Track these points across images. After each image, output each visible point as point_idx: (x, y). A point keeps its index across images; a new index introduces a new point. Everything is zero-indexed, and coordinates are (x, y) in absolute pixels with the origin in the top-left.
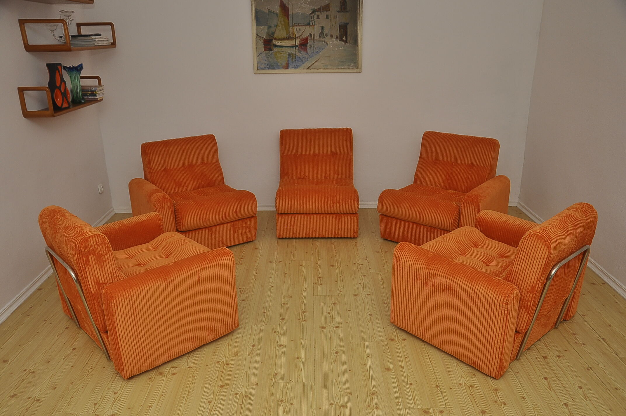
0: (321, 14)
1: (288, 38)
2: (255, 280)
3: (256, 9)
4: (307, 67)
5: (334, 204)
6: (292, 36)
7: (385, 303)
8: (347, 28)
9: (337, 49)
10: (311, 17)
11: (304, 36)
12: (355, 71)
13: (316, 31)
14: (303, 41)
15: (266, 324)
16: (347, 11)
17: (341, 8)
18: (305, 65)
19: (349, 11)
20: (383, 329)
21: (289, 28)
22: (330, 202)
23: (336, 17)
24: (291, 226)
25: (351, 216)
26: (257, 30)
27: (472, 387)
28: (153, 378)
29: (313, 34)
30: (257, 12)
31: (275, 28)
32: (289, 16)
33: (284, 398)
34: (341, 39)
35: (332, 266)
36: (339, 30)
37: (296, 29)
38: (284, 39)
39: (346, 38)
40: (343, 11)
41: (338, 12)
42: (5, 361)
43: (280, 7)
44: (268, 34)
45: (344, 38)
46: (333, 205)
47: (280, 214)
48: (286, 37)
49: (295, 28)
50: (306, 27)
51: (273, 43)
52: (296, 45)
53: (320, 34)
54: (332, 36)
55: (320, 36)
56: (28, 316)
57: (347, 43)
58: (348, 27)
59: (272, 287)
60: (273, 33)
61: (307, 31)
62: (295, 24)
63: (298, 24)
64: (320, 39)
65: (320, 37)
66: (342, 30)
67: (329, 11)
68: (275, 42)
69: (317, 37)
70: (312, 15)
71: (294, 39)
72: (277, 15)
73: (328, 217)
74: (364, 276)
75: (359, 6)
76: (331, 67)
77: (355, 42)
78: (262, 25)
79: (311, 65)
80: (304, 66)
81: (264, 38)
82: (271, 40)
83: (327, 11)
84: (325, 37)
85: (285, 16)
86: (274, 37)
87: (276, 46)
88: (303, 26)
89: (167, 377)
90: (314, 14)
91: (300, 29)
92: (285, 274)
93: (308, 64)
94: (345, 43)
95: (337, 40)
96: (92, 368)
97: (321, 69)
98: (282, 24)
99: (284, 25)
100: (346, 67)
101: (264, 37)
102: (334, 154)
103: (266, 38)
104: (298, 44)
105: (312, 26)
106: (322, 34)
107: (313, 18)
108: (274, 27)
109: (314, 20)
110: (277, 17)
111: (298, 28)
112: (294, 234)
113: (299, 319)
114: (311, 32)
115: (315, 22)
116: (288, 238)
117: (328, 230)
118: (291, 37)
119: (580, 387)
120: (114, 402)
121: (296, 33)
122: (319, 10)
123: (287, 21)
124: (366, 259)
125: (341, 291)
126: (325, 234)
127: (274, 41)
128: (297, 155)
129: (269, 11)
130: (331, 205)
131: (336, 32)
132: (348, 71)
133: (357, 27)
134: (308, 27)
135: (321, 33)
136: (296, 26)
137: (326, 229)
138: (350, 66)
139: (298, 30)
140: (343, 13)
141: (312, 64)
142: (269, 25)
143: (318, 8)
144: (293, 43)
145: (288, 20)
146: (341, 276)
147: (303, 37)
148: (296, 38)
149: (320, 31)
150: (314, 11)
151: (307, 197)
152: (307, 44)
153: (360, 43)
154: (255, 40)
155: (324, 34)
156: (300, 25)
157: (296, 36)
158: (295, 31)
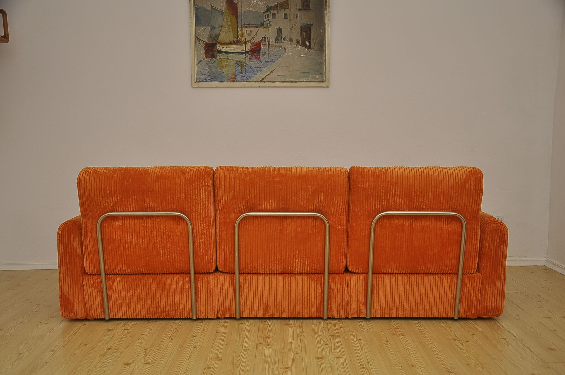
0: (278, 13)
1: (235, 42)
2: (172, 339)
3: (196, 5)
4: (260, 80)
6: (241, 39)
7: (364, 368)
8: (310, 31)
9: (297, 57)
10: (265, 16)
11: (257, 40)
12: (321, 84)
13: (271, 34)
14: (255, 47)
16: (310, 9)
17: (303, 6)
18: (257, 76)
19: (313, 9)
21: (238, 29)
23: (297, 17)
26: (196, 31)
29: (268, 38)
30: (196, 9)
31: (220, 29)
32: (237, 14)
34: (303, 45)
36: (300, 33)
37: (247, 31)
38: (231, 43)
39: (310, 43)
40: (305, 10)
41: (299, 10)
43: (226, 3)
44: (211, 37)
45: (307, 43)
48: (234, 41)
49: (245, 29)
50: (259, 28)
51: (217, 48)
52: (246, 51)
53: (276, 37)
54: (291, 41)
55: (276, 40)
57: (311, 49)
58: (312, 29)
59: (195, 347)
60: (217, 36)
61: (259, 34)
62: (244, 24)
63: (249, 25)
64: (276, 44)
65: (276, 41)
66: (304, 33)
67: (288, 9)
68: (219, 47)
69: (272, 41)
70: (266, 14)
71: (244, 43)
72: (222, 12)
74: (333, 336)
75: (326, 3)
76: (290, 79)
77: (321, 48)
78: (203, 26)
79: (265, 77)
80: (256, 78)
81: (206, 42)
82: (215, 44)
83: (285, 9)
84: (283, 41)
85: (232, 14)
86: (218, 40)
87: (220, 52)
88: (256, 27)
90: (268, 13)
91: (251, 31)
92: (217, 332)
93: (260, 75)
94: (308, 49)
95: (298, 45)
97: (277, 82)
98: (228, 25)
99: (231, 26)
100: (310, 80)
101: (206, 41)
103: (208, 42)
104: (249, 50)
105: (266, 27)
106: (279, 38)
107: (268, 18)
108: (219, 28)
109: (269, 20)
110: (223, 15)
111: (249, 29)
114: (265, 36)
115: (270, 22)
118: (239, 41)
121: (246, 35)
122: (275, 8)
123: (235, 21)
125: (297, 353)
127: (218, 46)
129: (212, 8)
131: (297, 35)
132: (313, 84)
133: (323, 28)
134: (261, 29)
135: (277, 36)
136: (247, 27)
138: (314, 78)
139: (249, 32)
140: (305, 12)
141: (266, 76)
142: (212, 26)
143: (274, 5)
144: (241, 48)
145: (237, 19)
146: (298, 336)
147: (254, 41)
148: (246, 43)
149: (277, 35)
150: (269, 9)
152: (260, 50)
153: (327, 49)
154: (193, 44)
155: (281, 37)
156: (251, 26)
157: (246, 40)
158: (245, 32)
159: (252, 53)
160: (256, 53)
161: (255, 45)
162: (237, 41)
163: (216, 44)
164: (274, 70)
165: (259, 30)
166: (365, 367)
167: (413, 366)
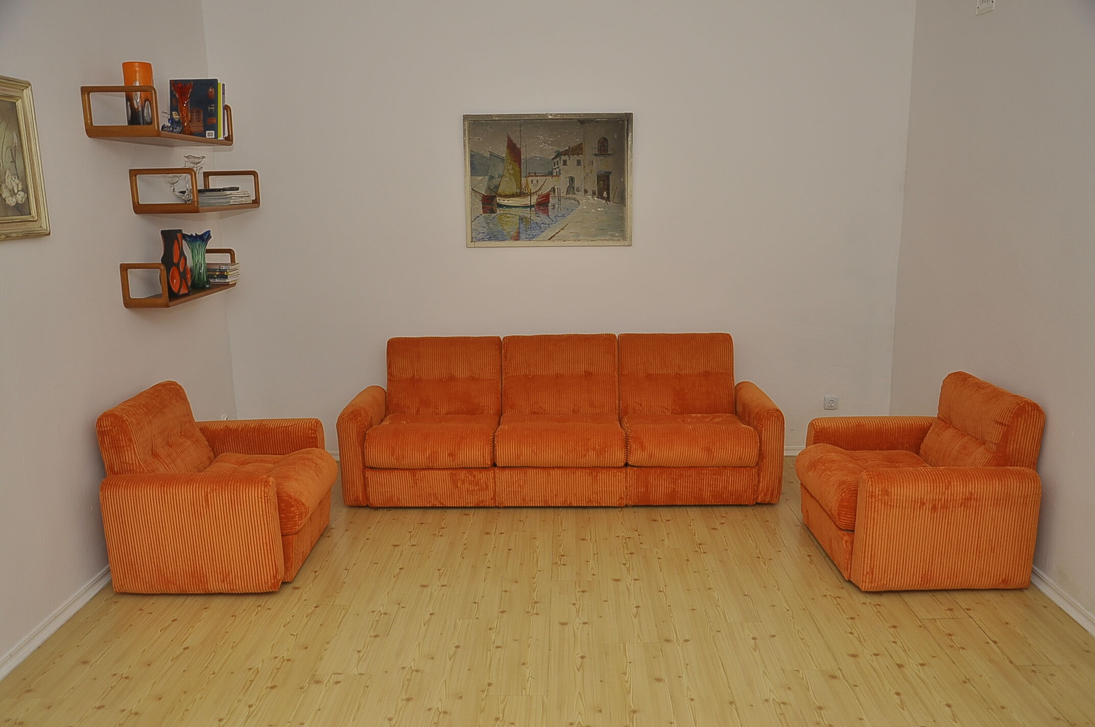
0: (570, 159)
1: (519, 194)
2: (463, 558)
3: (471, 151)
4: (549, 238)
5: (588, 451)
6: (525, 191)
7: (661, 592)
8: (608, 179)
9: (593, 211)
10: (554, 163)
11: (544, 191)
12: (623, 243)
13: (561, 184)
14: (542, 199)
15: (478, 618)
16: (609, 155)
17: (600, 150)
18: (544, 234)
19: (612, 154)
20: (656, 626)
21: (521, 179)
22: (580, 448)
23: (593, 163)
24: (519, 488)
25: (615, 471)
26: (472, 181)
27: (784, 703)
28: (306, 687)
29: (558, 188)
30: (472, 156)
31: (500, 179)
32: (521, 161)
33: (501, 715)
34: (600, 196)
35: (583, 540)
36: (596, 183)
37: (532, 181)
38: (513, 196)
39: (608, 194)
40: (602, 155)
41: (595, 155)
42: (85, 662)
43: (507, 148)
44: (489, 188)
45: (605, 194)
46: (585, 453)
47: (502, 467)
48: (517, 193)
49: (530, 179)
50: (547, 177)
51: (496, 201)
52: (532, 204)
53: (568, 188)
54: (586, 191)
55: (567, 191)
56: (115, 603)
57: (610, 201)
58: (611, 177)
59: (489, 568)
60: (497, 187)
61: (547, 184)
62: (529, 173)
63: (535, 173)
64: (568, 196)
65: (568, 193)
66: (602, 182)
67: (582, 154)
68: (499, 200)
69: (563, 193)
70: (555, 161)
71: (529, 195)
72: (503, 159)
73: (578, 473)
74: (631, 554)
75: (627, 146)
76: (585, 238)
77: (622, 199)
78: (480, 176)
79: (555, 235)
80: (544, 237)
81: (483, 195)
83: (578, 154)
84: (576, 192)
85: (515, 161)
86: (498, 192)
87: (500, 206)
88: (543, 176)
89: (326, 686)
90: (558, 159)
91: (537, 181)
92: (510, 550)
93: (549, 233)
94: (606, 201)
95: (594, 196)
96: (214, 674)
97: (569, 240)
98: (510, 174)
99: (513, 175)
100: (608, 238)
101: (484, 193)
102: (588, 375)
103: (485, 194)
104: (534, 204)
105: (555, 176)
106: (571, 188)
107: (558, 165)
108: (499, 177)
109: (558, 168)
110: (504, 162)
111: (535, 179)
112: (524, 500)
113: (528, 612)
114: (554, 186)
115: (560, 170)
116: (515, 507)
117: (577, 493)
118: (523, 192)
119: (949, 706)
120: (248, 717)
121: (531, 186)
122: (566, 153)
123: (518, 169)
124: (637, 531)
125: (594, 575)
126: (573, 499)
127: (498, 198)
128: (530, 377)
129: (490, 154)
130: (582, 454)
131: (593, 185)
132: (611, 243)
133: (623, 177)
134: (549, 178)
135: (569, 186)
136: (532, 176)
137: (575, 493)
138: (614, 236)
139: (535, 182)
140: (602, 158)
141: (556, 233)
142: (490, 176)
143: (565, 150)
144: (526, 201)
145: (520, 167)
146: (595, 554)
147: (542, 193)
148: (531, 194)
149: (568, 185)
150: (559, 155)
151: (545, 440)
152: (548, 202)
153: (628, 202)
154: (469, 196)
155: (574, 187)
156: (537, 174)
157: (532, 192)
158: (530, 183)
159: (539, 207)
160: (543, 206)
161: (542, 198)
162: (520, 193)
163: (495, 197)
164: (565, 226)
165: (546, 179)
166: (662, 590)
167: (710, 589)
